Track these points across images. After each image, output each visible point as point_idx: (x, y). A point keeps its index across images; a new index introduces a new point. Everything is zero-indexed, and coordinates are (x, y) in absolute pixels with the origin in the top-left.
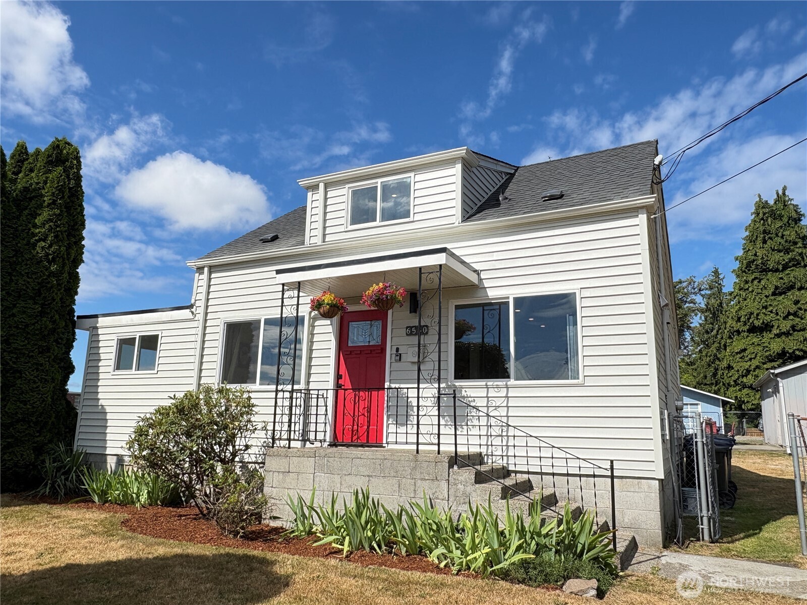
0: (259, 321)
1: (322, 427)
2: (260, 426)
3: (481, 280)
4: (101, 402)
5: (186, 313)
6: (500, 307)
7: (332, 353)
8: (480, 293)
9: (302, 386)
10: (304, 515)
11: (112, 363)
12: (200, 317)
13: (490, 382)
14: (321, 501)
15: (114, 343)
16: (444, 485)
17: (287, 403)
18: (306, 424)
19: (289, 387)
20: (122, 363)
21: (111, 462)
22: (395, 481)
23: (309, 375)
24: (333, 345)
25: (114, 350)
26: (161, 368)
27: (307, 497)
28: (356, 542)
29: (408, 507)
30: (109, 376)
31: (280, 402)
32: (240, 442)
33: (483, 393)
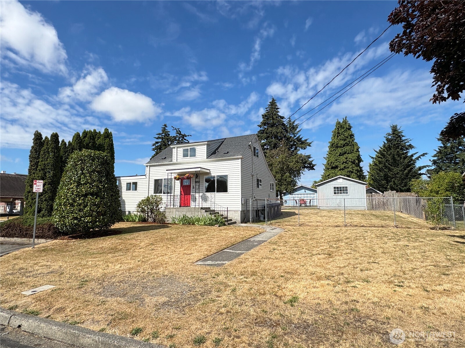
0: (162, 179)
1: (178, 203)
2: (164, 203)
3: (210, 171)
4: (123, 199)
5: (144, 177)
6: (214, 177)
7: (179, 187)
8: (210, 174)
9: (173, 194)
10: (174, 220)
11: (125, 189)
12: (148, 178)
13: (212, 193)
14: (177, 217)
15: (126, 184)
16: (200, 213)
17: (170, 198)
18: (174, 202)
19: (170, 194)
20: (128, 189)
21: (127, 213)
22: (191, 213)
23: (174, 192)
24: (179, 185)
25: (126, 185)
26: (138, 190)
27: (174, 216)
28: (183, 223)
29: (192, 216)
30: (125, 192)
31: (168, 198)
32: (160, 207)
33: (210, 195)
